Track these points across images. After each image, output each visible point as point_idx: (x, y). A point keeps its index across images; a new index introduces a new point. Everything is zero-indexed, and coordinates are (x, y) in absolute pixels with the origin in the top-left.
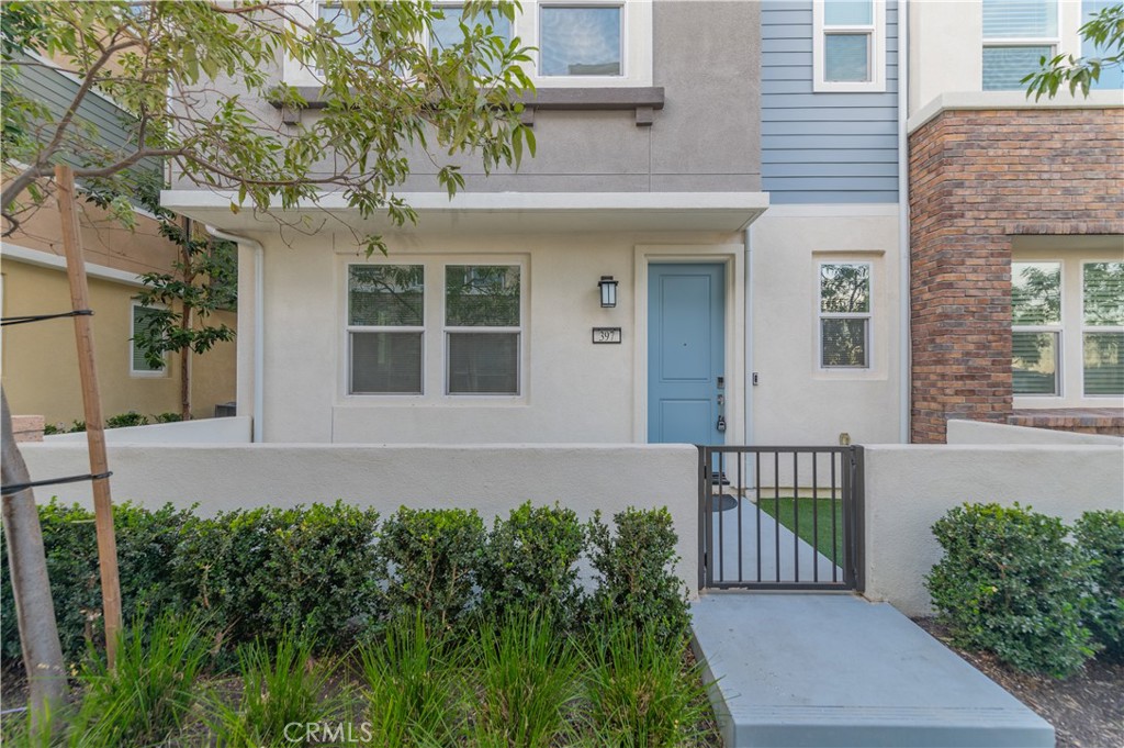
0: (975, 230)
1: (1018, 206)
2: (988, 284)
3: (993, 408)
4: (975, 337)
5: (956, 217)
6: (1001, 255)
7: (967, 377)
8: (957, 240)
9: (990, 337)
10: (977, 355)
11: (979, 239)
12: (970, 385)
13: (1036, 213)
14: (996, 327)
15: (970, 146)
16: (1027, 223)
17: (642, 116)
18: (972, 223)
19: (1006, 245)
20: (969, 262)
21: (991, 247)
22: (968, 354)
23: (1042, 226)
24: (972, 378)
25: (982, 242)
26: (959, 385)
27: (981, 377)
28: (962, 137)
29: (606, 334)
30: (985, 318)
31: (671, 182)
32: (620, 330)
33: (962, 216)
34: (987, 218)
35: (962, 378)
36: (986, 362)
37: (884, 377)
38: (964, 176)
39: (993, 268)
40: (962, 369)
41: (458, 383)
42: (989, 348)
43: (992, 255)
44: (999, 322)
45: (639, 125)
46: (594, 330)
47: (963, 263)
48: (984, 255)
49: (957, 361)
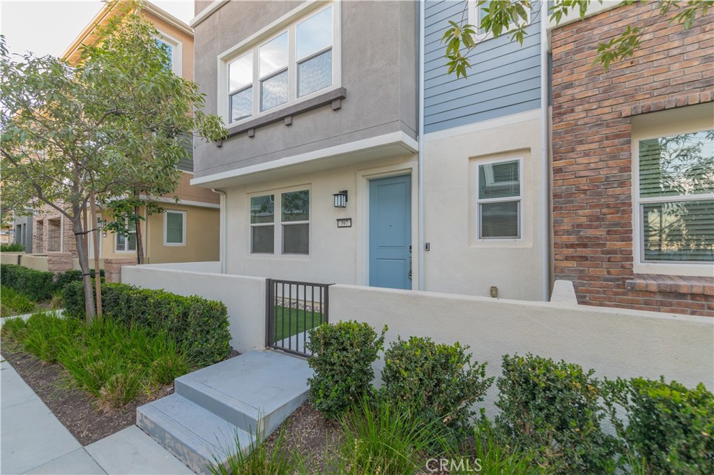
0: (587, 120)
1: (637, 89)
2: (601, 165)
3: (609, 273)
4: (586, 211)
5: (565, 113)
6: (617, 136)
7: (579, 245)
8: (567, 132)
9: (605, 210)
10: (590, 227)
11: (590, 128)
12: (581, 251)
13: (663, 90)
14: (611, 201)
15: (581, 51)
16: (648, 102)
17: (335, 105)
18: (583, 115)
19: (623, 127)
20: (580, 148)
21: (605, 131)
22: (579, 226)
23: (669, 102)
24: (585, 246)
25: (595, 129)
26: (570, 251)
27: (593, 245)
28: (572, 46)
29: (345, 222)
30: (600, 194)
31: (351, 137)
32: (350, 219)
33: (572, 111)
34: (600, 107)
35: (572, 246)
36: (601, 232)
37: (530, 245)
38: (574, 77)
39: (608, 149)
40: (573, 239)
41: (286, 250)
42: (603, 219)
43: (607, 138)
44: (616, 197)
45: (335, 110)
46: (338, 220)
47: (573, 150)
48: (597, 140)
49: (568, 233)
